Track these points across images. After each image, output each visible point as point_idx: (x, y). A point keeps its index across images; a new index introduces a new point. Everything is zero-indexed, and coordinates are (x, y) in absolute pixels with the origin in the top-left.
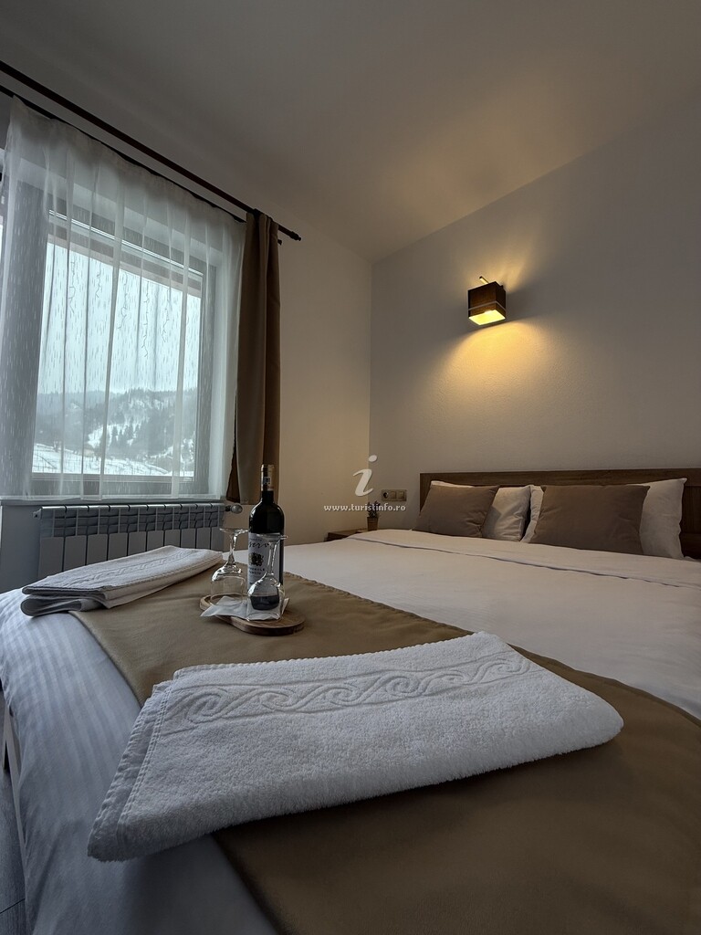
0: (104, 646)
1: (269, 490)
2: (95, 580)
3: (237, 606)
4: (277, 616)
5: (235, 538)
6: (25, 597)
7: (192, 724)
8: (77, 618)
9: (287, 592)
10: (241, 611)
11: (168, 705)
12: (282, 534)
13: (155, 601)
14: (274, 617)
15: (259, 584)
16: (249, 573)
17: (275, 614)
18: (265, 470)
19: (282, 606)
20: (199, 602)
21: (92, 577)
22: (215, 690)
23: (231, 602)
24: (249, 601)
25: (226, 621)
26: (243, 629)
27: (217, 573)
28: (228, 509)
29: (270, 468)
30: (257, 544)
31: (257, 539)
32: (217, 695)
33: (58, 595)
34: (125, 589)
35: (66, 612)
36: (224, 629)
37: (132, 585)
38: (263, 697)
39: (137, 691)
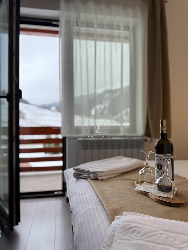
0: (98, 195)
1: (164, 132)
2: (95, 168)
3: (151, 188)
4: (171, 196)
5: (148, 155)
6: (74, 171)
7: (130, 238)
8: (89, 182)
9: (176, 185)
10: (153, 190)
11: (120, 226)
12: (172, 155)
13: (116, 180)
14: (170, 196)
15: (161, 179)
16: (156, 173)
17: (170, 195)
18: (162, 122)
19: (174, 192)
20: (134, 183)
21: (93, 166)
22: (140, 226)
23: (148, 186)
24: (156, 187)
25: (145, 194)
26: (154, 199)
27: (140, 171)
28: (146, 140)
29: (165, 121)
30: (159, 159)
31: (159, 157)
32: (140, 228)
33: (83, 172)
34: (105, 173)
35: (86, 179)
36: (144, 198)
37: (107, 172)
38: (163, 236)
39: (110, 217)
